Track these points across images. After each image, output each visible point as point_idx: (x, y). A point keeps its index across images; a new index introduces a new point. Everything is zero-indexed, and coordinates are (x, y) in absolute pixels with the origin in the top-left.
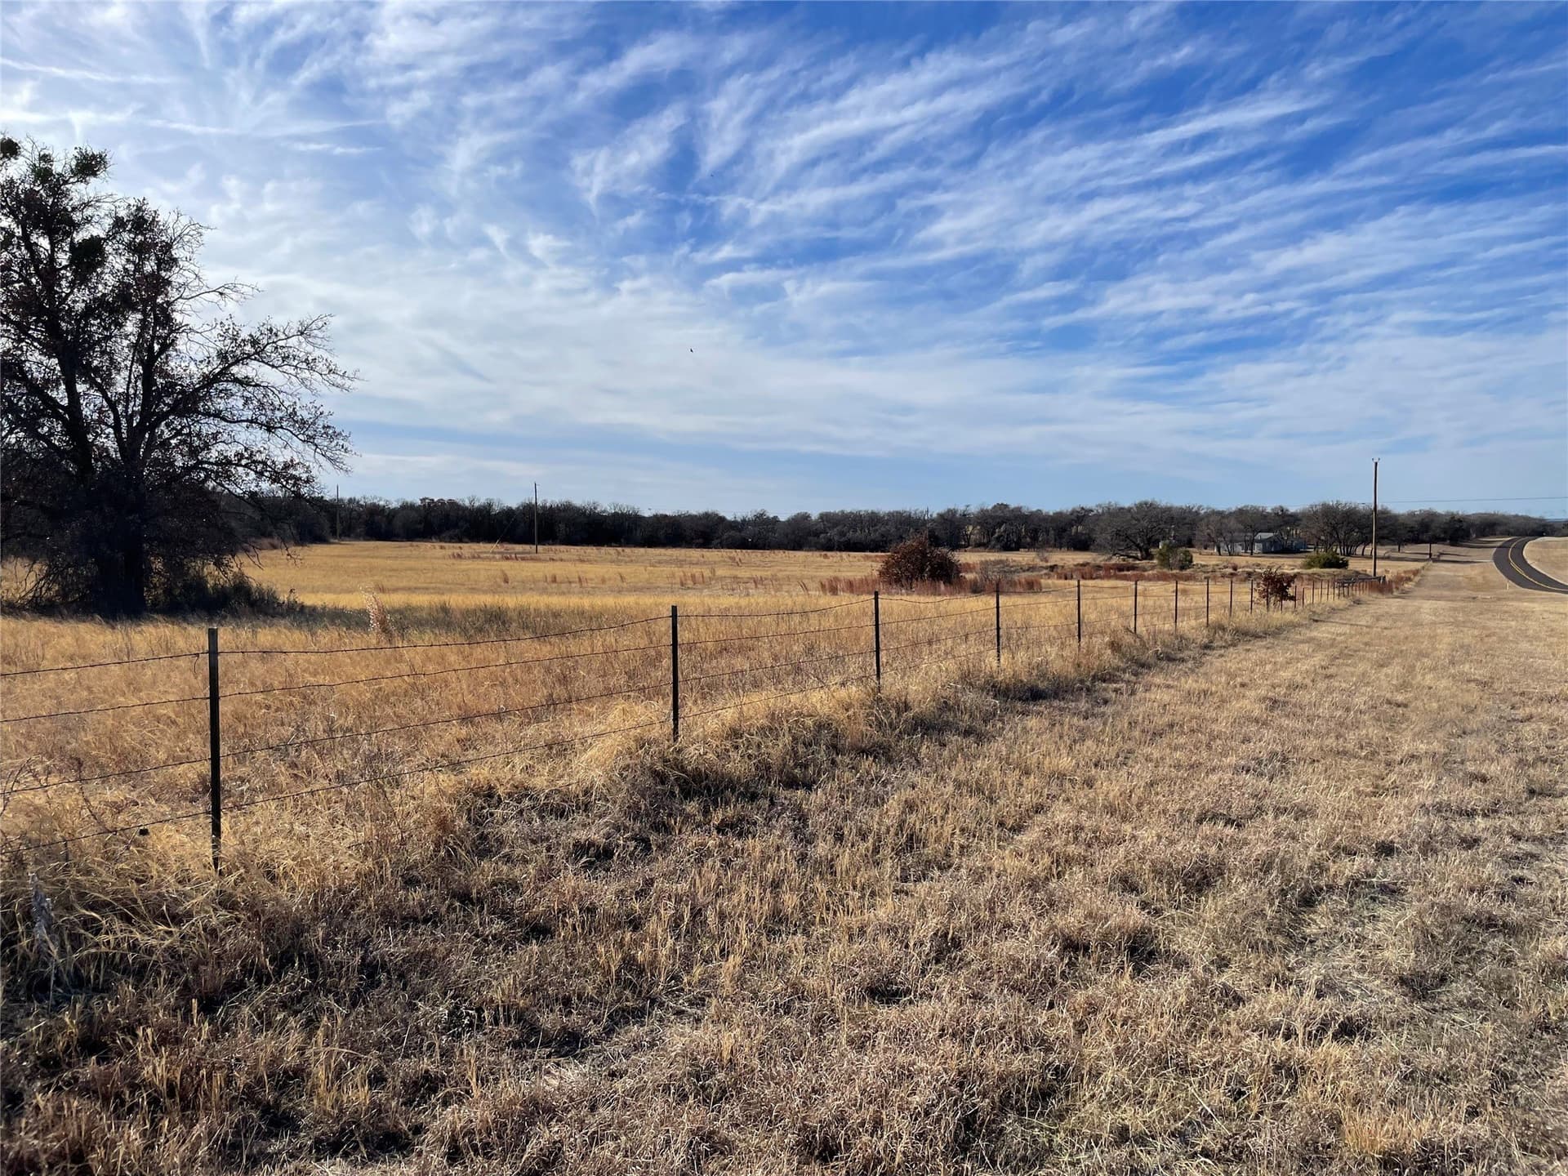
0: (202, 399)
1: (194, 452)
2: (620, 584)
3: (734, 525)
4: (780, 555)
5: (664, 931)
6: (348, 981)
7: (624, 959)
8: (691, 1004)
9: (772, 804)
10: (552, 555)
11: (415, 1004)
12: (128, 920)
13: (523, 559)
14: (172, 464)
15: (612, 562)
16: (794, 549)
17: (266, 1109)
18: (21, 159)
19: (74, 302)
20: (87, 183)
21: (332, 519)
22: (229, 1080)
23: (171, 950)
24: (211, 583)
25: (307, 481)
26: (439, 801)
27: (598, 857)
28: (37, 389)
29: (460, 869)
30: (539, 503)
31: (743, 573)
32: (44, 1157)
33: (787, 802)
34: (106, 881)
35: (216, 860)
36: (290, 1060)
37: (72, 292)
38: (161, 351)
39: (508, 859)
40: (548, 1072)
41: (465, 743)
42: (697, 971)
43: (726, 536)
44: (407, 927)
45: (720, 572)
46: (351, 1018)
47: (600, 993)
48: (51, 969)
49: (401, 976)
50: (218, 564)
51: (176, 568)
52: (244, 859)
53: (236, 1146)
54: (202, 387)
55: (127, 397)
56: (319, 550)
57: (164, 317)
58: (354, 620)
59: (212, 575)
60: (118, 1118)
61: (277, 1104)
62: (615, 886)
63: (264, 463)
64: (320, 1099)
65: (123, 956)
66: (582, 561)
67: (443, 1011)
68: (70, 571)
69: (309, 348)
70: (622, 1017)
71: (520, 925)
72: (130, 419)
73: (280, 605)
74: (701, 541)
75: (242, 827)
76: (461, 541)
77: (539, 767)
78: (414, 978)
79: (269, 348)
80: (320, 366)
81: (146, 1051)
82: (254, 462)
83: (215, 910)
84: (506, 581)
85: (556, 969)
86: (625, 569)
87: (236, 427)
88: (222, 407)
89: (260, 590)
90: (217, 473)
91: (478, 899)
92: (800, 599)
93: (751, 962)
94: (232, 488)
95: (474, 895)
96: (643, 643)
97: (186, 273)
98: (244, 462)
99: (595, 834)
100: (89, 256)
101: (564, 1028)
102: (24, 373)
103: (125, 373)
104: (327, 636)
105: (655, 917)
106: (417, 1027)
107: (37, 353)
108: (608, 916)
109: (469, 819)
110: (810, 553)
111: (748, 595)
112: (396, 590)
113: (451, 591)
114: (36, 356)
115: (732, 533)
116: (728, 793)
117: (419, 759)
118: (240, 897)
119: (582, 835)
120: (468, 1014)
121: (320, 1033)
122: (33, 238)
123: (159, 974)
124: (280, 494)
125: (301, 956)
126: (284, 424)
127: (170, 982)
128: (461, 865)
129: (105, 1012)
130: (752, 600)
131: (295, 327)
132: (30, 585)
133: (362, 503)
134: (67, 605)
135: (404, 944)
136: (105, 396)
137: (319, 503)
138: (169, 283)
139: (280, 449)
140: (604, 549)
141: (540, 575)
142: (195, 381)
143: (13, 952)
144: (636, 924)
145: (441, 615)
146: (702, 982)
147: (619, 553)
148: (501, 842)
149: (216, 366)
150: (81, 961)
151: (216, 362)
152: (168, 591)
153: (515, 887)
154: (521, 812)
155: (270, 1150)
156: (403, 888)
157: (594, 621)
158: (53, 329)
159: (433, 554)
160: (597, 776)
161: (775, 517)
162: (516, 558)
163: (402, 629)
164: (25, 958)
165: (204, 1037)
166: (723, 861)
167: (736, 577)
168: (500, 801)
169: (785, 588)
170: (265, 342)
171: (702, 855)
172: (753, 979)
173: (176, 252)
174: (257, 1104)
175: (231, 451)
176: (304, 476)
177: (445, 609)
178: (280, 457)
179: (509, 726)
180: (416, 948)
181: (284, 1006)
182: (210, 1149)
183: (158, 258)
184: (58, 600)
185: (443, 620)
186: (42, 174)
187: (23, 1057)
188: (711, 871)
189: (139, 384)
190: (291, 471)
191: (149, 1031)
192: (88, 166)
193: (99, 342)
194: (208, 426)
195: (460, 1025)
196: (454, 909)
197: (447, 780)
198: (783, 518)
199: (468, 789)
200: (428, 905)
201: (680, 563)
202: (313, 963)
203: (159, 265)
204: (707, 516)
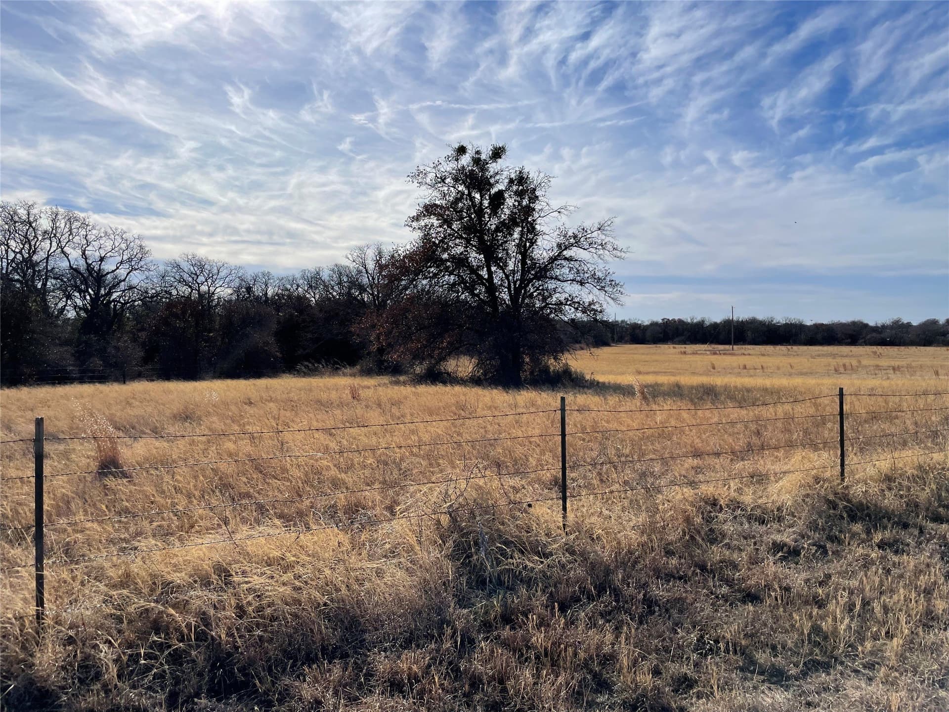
0: (548, 270)
1: (544, 299)
2: (791, 370)
3: (876, 329)
4: (913, 349)
5: (842, 612)
6: (637, 608)
7: (812, 626)
8: (865, 667)
9: (921, 532)
10: (743, 351)
11: (676, 630)
12: (523, 553)
13: (724, 354)
14: (534, 306)
15: (784, 355)
16: (924, 345)
17: (595, 676)
18: (467, 154)
19: (491, 225)
20: (497, 162)
21: (613, 333)
22: (575, 654)
23: (543, 572)
24: (552, 368)
25: (601, 312)
26: (684, 505)
27: (790, 554)
28: (474, 271)
29: (698, 549)
30: (735, 319)
31: (884, 363)
32: (485, 677)
33: (933, 533)
34: (511, 529)
35: (564, 525)
36: (607, 649)
37: (490, 220)
38: (530, 247)
39: (728, 546)
40: (763, 692)
41: (697, 470)
42: (868, 645)
43: (869, 337)
44: (669, 581)
45: (865, 362)
46: (639, 631)
47: (796, 645)
48: (487, 573)
49: (667, 610)
50: (555, 359)
51: (535, 361)
52: (578, 527)
53: (580, 693)
54: (549, 264)
55: (513, 272)
56: (606, 349)
57: (532, 229)
58: (625, 391)
59: (553, 365)
60: (520, 663)
61: (601, 675)
62: (804, 575)
63: (579, 303)
64: (624, 677)
65: (520, 572)
66: (763, 355)
67: (694, 637)
68: (488, 362)
69: (603, 237)
70: (813, 666)
71: (739, 591)
72: (515, 283)
73: (586, 381)
74: (849, 340)
75: (575, 507)
76: (685, 343)
77: (746, 489)
78: (674, 613)
79: (582, 239)
80: (609, 247)
81: (533, 628)
82: (574, 302)
83: (563, 554)
84: (714, 368)
85: (765, 625)
86: (793, 360)
87: (565, 284)
88: (558, 274)
89: (576, 372)
90: (555, 309)
91: (712, 570)
92: (932, 382)
93: (910, 644)
94: (563, 317)
95: (709, 567)
96: (812, 411)
97: (542, 203)
98: (568, 303)
99: (787, 537)
100: (498, 200)
101: (773, 665)
102: (469, 263)
103: (513, 260)
104: (613, 400)
105: (834, 601)
106: (678, 644)
107: (474, 253)
108: (800, 596)
109: (703, 518)
110: (938, 348)
111: (888, 378)
112: (648, 373)
113: (680, 374)
114: (474, 254)
115: (874, 335)
116: (885, 521)
117: (669, 477)
118: (577, 549)
119: (778, 538)
120: (709, 643)
121: (623, 636)
122: (473, 195)
123: (538, 585)
124: (585, 319)
125: (610, 587)
126: (589, 280)
127: (544, 591)
128: (699, 547)
129: (513, 602)
130: (893, 383)
131: (597, 226)
132: (470, 370)
133: (628, 322)
134: (486, 380)
135: (668, 591)
136: (504, 272)
137: (606, 324)
138: (534, 209)
139: (586, 295)
140: (778, 347)
141: (735, 364)
142: (545, 261)
143: (470, 562)
144: (820, 604)
145: (676, 389)
146: (872, 653)
147: (789, 349)
148: (724, 536)
149: (556, 252)
150: (501, 572)
151: (556, 249)
152: (532, 373)
153: (735, 567)
154: (735, 518)
155: (598, 700)
156: (665, 556)
157: (775, 395)
158: (481, 240)
159: (669, 352)
160: (787, 500)
161: (908, 323)
162: (720, 354)
163: (654, 397)
164: (475, 565)
165: (562, 626)
166: (884, 569)
167: (877, 366)
168: (721, 508)
169: (918, 373)
170: (580, 236)
171: (867, 564)
172: (913, 658)
173: (538, 193)
174: (590, 671)
175: (562, 297)
176: (599, 309)
177: (678, 386)
178: (587, 299)
179: (724, 460)
180: (674, 594)
181: (602, 615)
182: (567, 692)
183: (529, 198)
184: (482, 377)
185: (677, 392)
186: (477, 161)
187: (475, 620)
188: (875, 576)
189: (519, 264)
190: (592, 307)
191: (534, 616)
192: (497, 153)
193: (501, 245)
194: (551, 284)
195: (704, 649)
196: (697, 574)
197: (688, 492)
198: (915, 323)
199: (702, 499)
200: (681, 569)
201: (834, 356)
202: (617, 594)
203: (529, 201)
204: (854, 323)
